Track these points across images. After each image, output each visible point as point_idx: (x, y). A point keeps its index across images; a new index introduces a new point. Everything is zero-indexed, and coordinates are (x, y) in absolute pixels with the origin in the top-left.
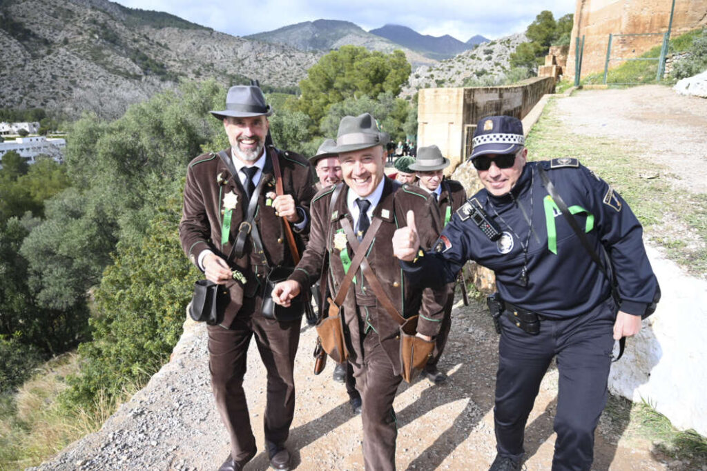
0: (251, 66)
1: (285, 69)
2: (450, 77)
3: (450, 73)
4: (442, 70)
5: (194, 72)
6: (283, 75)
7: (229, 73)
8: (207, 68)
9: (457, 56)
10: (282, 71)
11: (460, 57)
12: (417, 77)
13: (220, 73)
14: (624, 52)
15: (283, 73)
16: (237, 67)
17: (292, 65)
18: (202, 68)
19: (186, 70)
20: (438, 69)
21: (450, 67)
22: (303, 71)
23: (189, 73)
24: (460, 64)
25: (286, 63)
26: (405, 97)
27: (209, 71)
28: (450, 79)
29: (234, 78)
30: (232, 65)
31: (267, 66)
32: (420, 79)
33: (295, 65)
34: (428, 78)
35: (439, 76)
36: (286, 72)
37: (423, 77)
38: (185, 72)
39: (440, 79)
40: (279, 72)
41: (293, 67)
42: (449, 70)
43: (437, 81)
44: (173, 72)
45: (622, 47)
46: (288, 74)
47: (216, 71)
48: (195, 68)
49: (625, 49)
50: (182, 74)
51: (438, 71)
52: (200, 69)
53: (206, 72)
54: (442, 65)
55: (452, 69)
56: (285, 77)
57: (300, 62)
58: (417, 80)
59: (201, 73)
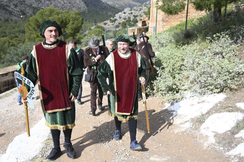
0: (45, 3)
1: (63, 5)
2: (140, 14)
3: (141, 12)
4: (137, 10)
5: (14, 5)
6: (62, 8)
7: (33, 6)
8: (21, 3)
9: (144, 3)
10: (61, 6)
11: (145, 4)
12: (125, 13)
13: (28, 6)
14: (164, 25)
15: (62, 7)
16: (38, 3)
17: (67, 3)
18: (18, 3)
19: (10, 4)
20: (135, 10)
21: (141, 9)
22: (72, 6)
23: (11, 5)
24: (146, 7)
25: (64, 2)
26: (118, 23)
27: (22, 4)
28: (140, 15)
29: (35, 9)
30: (35, 2)
31: (54, 3)
32: (126, 14)
33: (68, 3)
34: (130, 14)
35: (135, 13)
36: (63, 6)
37: (127, 14)
38: (9, 5)
39: (136, 15)
40: (60, 7)
41: (67, 4)
42: (140, 10)
43: (134, 16)
44: (3, 5)
45: (163, 23)
46: (64, 7)
47: (26, 5)
48: (14, 3)
49: (164, 24)
50: (7, 6)
51: (135, 11)
52: (17, 3)
53: (21, 5)
54: (137, 8)
55: (141, 10)
56: (63, 9)
57: (71, 2)
58: (124, 15)
59: (18, 5)
